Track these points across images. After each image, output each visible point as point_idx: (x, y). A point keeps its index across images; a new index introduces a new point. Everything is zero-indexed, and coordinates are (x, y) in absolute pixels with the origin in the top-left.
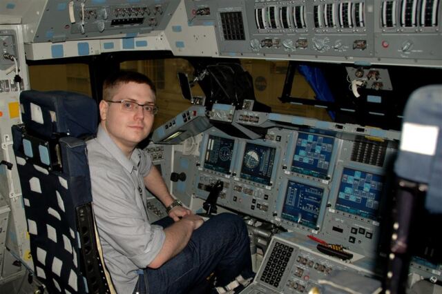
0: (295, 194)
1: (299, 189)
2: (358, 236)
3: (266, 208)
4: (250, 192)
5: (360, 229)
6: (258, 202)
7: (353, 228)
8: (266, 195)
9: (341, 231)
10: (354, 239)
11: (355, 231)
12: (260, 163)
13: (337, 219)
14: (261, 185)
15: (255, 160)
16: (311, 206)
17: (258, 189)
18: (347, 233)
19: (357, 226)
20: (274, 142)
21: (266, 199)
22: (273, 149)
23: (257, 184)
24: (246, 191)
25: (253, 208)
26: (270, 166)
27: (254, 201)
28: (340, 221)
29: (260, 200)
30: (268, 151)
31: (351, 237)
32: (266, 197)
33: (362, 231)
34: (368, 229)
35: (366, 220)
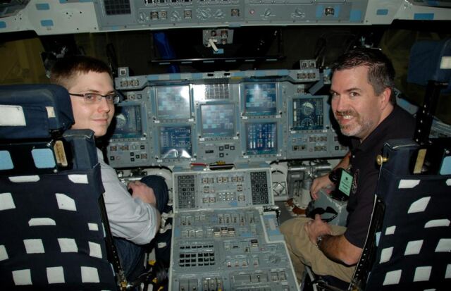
0: (167, 137)
1: (170, 132)
2: (225, 151)
3: (145, 156)
4: (127, 148)
5: (226, 145)
6: (135, 154)
7: (220, 147)
8: (141, 146)
9: (212, 152)
10: (223, 154)
11: (221, 148)
12: (127, 121)
13: (207, 145)
14: (135, 139)
16: (184, 141)
17: (133, 143)
18: (217, 152)
19: (223, 144)
20: (136, 100)
21: (143, 149)
22: (138, 107)
23: (131, 139)
24: (122, 148)
25: (133, 160)
26: (138, 121)
27: (132, 154)
28: (210, 145)
29: (138, 152)
30: (133, 110)
31: (220, 154)
32: (143, 147)
33: (227, 147)
34: (231, 144)
35: (228, 138)
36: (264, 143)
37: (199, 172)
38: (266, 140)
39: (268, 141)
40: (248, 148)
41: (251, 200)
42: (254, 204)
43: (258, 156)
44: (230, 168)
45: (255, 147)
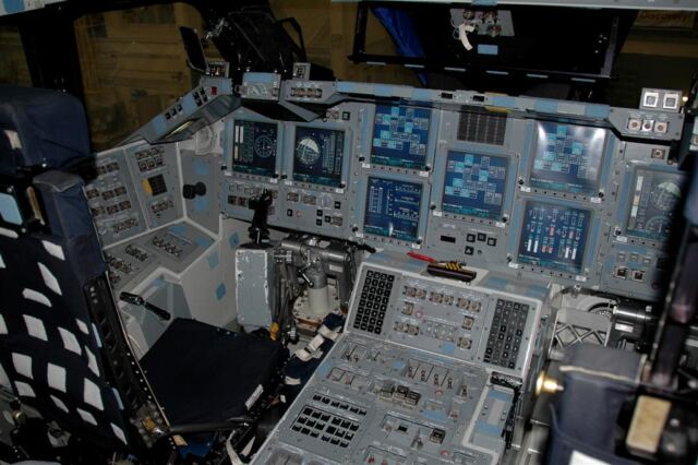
0: (381, 196)
1: (385, 187)
2: (477, 245)
3: (339, 221)
4: (312, 200)
5: (479, 234)
6: (325, 214)
7: (469, 235)
8: (336, 203)
9: (452, 240)
10: (472, 249)
11: (472, 238)
12: (321, 154)
13: (446, 225)
14: (328, 188)
15: (313, 152)
16: (407, 210)
17: (324, 194)
18: (462, 242)
19: (474, 231)
20: (340, 121)
21: (338, 208)
22: (340, 133)
23: (321, 187)
24: (305, 199)
25: (319, 223)
26: (338, 159)
27: (320, 213)
28: (450, 227)
29: (329, 210)
30: (333, 137)
31: (467, 248)
32: (338, 205)
33: (482, 237)
34: (490, 233)
35: (486, 221)
36: (556, 247)
37: (405, 273)
38: (562, 243)
39: (565, 246)
40: (522, 249)
41: (481, 352)
42: (485, 361)
43: (538, 269)
44: (467, 280)
45: (535, 251)
